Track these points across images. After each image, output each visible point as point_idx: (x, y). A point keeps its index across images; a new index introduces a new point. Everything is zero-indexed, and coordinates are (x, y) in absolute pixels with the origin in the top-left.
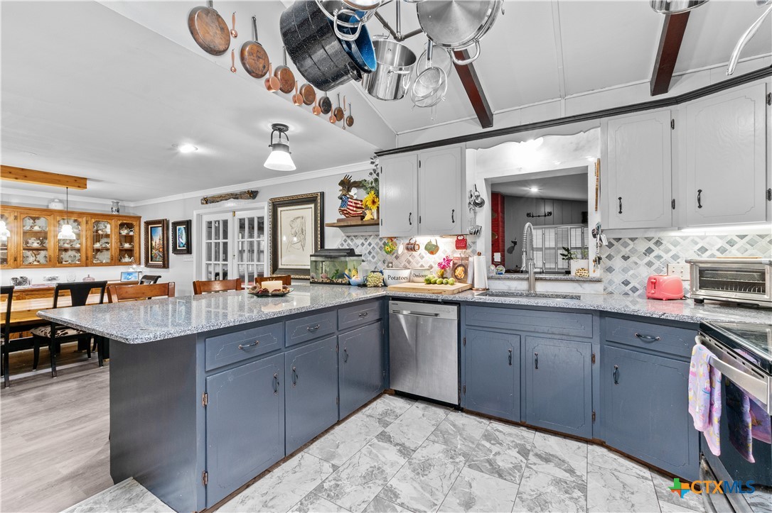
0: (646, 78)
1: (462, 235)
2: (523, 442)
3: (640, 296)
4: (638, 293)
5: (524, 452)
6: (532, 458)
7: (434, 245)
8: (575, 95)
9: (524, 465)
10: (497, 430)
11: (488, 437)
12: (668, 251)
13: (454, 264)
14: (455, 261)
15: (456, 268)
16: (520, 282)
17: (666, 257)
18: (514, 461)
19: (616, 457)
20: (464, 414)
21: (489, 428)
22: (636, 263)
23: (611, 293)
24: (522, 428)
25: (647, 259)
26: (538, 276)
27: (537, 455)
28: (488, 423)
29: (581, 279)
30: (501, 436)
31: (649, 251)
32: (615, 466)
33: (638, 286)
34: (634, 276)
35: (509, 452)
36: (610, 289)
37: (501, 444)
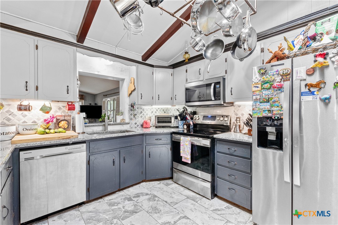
0: (141, 54)
1: (71, 102)
2: (125, 197)
3: (139, 128)
4: (139, 127)
5: (130, 199)
6: (135, 199)
7: (49, 107)
8: (121, 48)
9: (136, 203)
10: (110, 200)
11: (111, 204)
12: (145, 112)
13: (57, 120)
14: (58, 118)
15: (59, 122)
16: (99, 127)
17: (145, 114)
18: (132, 204)
19: (149, 183)
20: (87, 204)
21: (106, 201)
22: (138, 117)
23: (132, 128)
24: (117, 193)
25: (141, 115)
26: (109, 123)
27: (134, 197)
28: (103, 200)
29: (124, 123)
30: (115, 201)
31: (141, 112)
32: (152, 185)
33: (139, 125)
34: (138, 121)
35: (125, 203)
36: (131, 126)
37: (119, 203)
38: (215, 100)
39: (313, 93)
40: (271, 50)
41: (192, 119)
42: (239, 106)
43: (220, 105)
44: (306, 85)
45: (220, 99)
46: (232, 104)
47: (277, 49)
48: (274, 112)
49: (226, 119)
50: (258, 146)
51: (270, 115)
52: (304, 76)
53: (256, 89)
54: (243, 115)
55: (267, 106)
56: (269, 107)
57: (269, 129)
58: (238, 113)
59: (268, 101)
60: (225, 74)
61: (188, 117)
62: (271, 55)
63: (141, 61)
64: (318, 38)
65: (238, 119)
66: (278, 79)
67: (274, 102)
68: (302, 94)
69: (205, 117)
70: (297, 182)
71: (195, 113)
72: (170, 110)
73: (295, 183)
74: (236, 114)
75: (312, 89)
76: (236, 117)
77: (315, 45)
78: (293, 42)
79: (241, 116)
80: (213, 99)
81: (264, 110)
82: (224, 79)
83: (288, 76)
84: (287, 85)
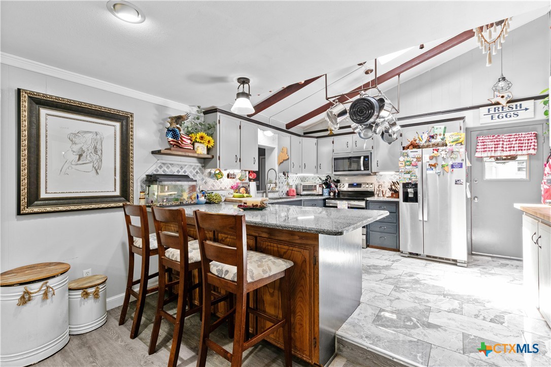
38: (364, 170)
39: (432, 169)
40: (409, 140)
41: (337, 187)
42: (381, 176)
43: (369, 175)
44: (429, 165)
45: (368, 170)
46: (375, 174)
47: (413, 140)
48: (413, 180)
49: (371, 186)
50: (403, 201)
51: (410, 181)
52: (428, 160)
53: (402, 165)
54: (384, 182)
55: (408, 176)
56: (410, 177)
57: (409, 190)
58: (380, 181)
59: (409, 173)
60: (371, 149)
61: (333, 185)
62: (409, 143)
63: (285, 129)
64: (435, 137)
65: (380, 186)
66: (415, 160)
67: (413, 173)
68: (427, 170)
69: (351, 185)
70: (426, 219)
71: (338, 181)
72: (307, 179)
73: (424, 220)
74: (379, 182)
75: (432, 167)
76: (378, 184)
77: (433, 141)
78: (422, 136)
79: (383, 183)
80: (362, 169)
81: (406, 178)
82: (371, 153)
83: (419, 159)
84: (419, 164)
